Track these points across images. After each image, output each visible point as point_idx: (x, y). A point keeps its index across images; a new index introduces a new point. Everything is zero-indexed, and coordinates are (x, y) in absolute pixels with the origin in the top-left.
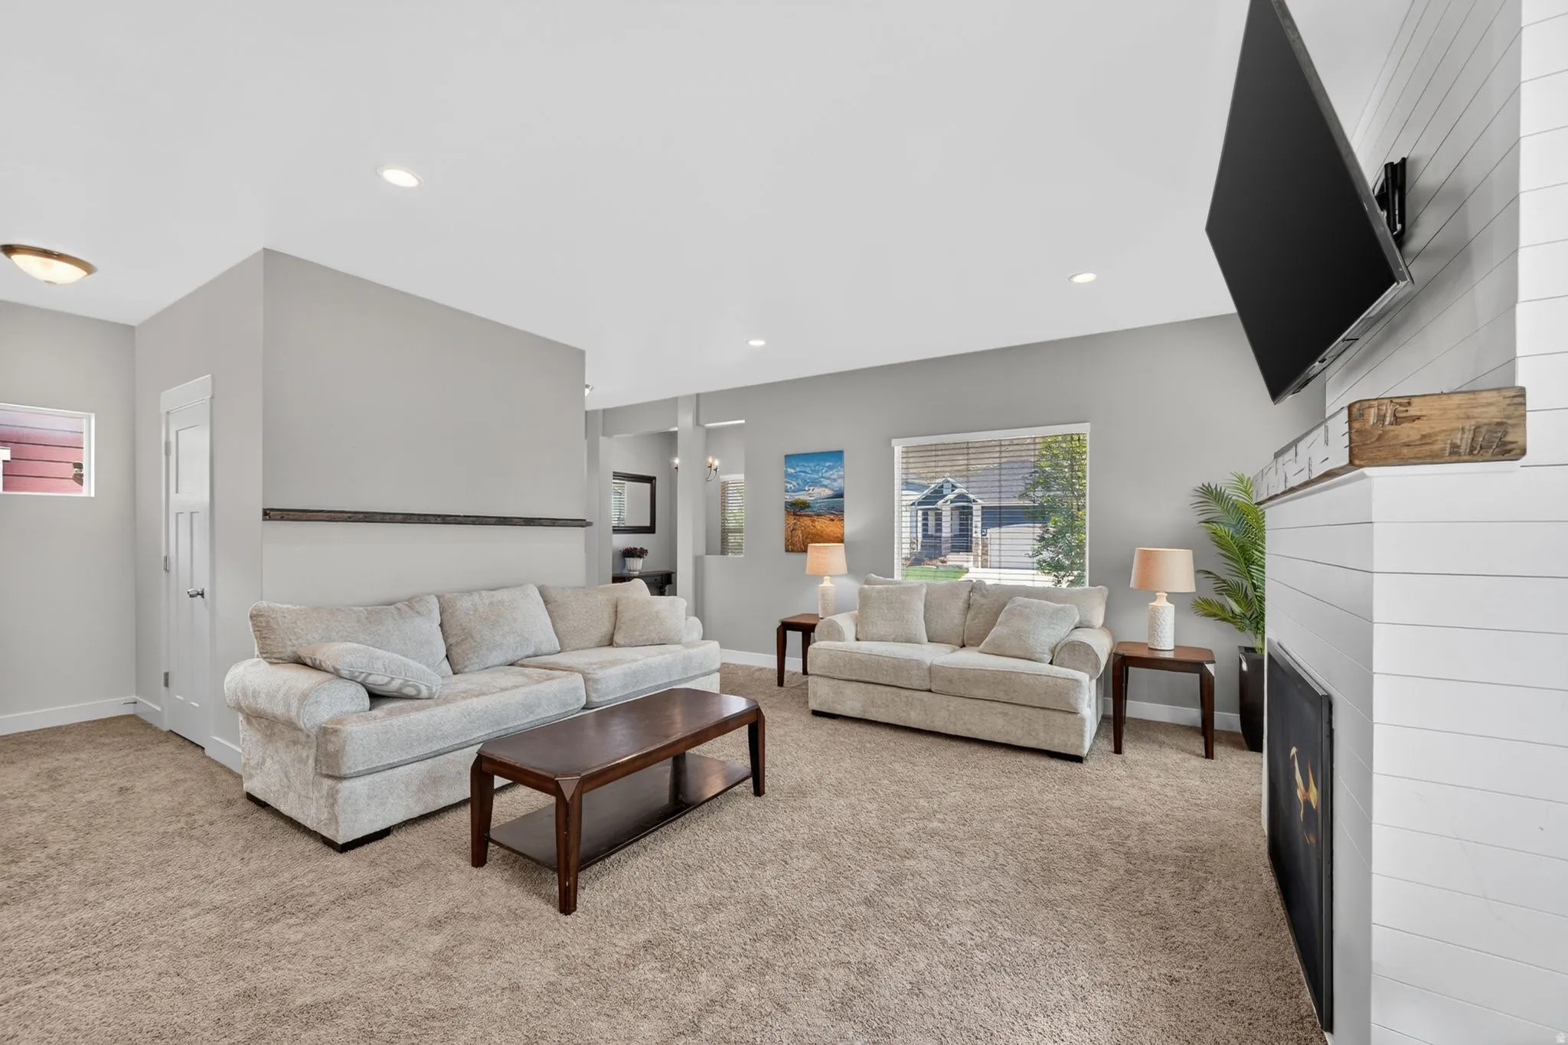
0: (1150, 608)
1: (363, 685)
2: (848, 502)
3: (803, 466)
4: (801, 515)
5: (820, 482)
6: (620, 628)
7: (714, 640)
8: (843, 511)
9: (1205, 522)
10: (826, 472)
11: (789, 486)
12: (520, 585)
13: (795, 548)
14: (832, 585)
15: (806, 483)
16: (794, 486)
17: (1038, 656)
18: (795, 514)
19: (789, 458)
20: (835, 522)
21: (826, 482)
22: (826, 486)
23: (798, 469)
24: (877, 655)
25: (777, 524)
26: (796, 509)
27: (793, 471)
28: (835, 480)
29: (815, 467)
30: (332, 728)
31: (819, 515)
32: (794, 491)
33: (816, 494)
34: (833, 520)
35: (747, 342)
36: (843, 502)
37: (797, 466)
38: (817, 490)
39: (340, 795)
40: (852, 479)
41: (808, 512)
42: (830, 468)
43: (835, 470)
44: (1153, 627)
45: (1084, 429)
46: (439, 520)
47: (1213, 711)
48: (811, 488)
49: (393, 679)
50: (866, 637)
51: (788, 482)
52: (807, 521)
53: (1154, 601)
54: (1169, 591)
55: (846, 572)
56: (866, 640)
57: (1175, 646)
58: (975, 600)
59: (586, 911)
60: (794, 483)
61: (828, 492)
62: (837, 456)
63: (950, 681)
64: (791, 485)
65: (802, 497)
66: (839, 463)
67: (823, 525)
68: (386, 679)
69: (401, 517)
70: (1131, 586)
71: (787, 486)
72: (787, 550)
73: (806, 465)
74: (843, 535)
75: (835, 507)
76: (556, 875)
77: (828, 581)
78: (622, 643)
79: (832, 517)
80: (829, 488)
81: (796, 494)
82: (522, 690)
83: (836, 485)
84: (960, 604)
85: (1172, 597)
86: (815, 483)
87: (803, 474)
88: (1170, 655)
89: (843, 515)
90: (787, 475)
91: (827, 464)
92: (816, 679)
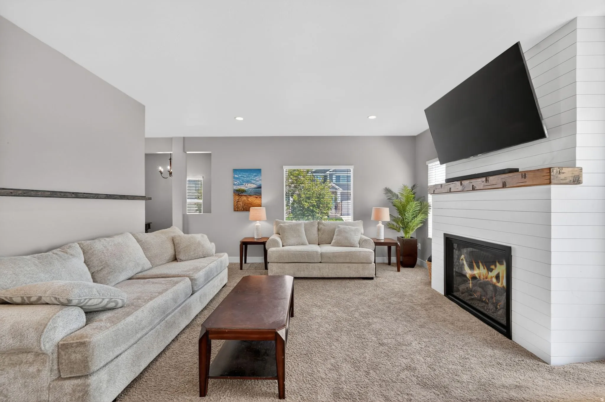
0: (377, 226)
1: (81, 307)
2: (263, 190)
3: (243, 174)
4: (242, 196)
5: (251, 182)
6: (179, 252)
7: (225, 252)
8: (261, 194)
9: (389, 199)
10: (254, 177)
11: (235, 183)
12: (121, 234)
13: (239, 210)
14: (260, 225)
15: (244, 182)
16: (238, 183)
17: (355, 245)
18: (239, 195)
19: (235, 171)
20: (258, 198)
21: (254, 182)
22: (254, 184)
23: (240, 176)
24: (300, 251)
25: (229, 199)
26: (239, 193)
27: (237, 176)
28: (258, 181)
29: (249, 175)
30: (79, 342)
31: (250, 195)
32: (238, 185)
33: (249, 187)
34: (257, 198)
35: (235, 118)
36: (261, 190)
37: (240, 174)
38: (249, 185)
39: (91, 387)
40: (265, 181)
41: (244, 194)
42: (255, 176)
43: (258, 177)
44: (379, 233)
45: (352, 168)
46: (73, 195)
47: (391, 257)
48: (247, 184)
49: (103, 299)
50: (287, 244)
51: (235, 181)
52: (244, 198)
53: (378, 224)
54: (382, 221)
55: (266, 219)
56: (287, 246)
57: (384, 238)
58: (321, 227)
59: (294, 393)
60: (238, 182)
61: (254, 186)
62: (259, 171)
63: (330, 258)
64: (237, 183)
65: (242, 187)
66: (260, 174)
67: (251, 199)
68: (100, 300)
69: (49, 193)
70: (372, 219)
71: (234, 183)
72: (235, 210)
73: (244, 174)
74: (261, 204)
75: (258, 192)
76: (276, 381)
77: (259, 223)
78: (184, 259)
79: (257, 196)
80: (255, 184)
81: (239, 186)
82: (169, 292)
83: (258, 183)
84: (316, 229)
85: (383, 223)
86: (248, 182)
87: (242, 178)
88: (383, 241)
89: (261, 195)
90: (234, 178)
91: (255, 174)
92: (272, 264)
